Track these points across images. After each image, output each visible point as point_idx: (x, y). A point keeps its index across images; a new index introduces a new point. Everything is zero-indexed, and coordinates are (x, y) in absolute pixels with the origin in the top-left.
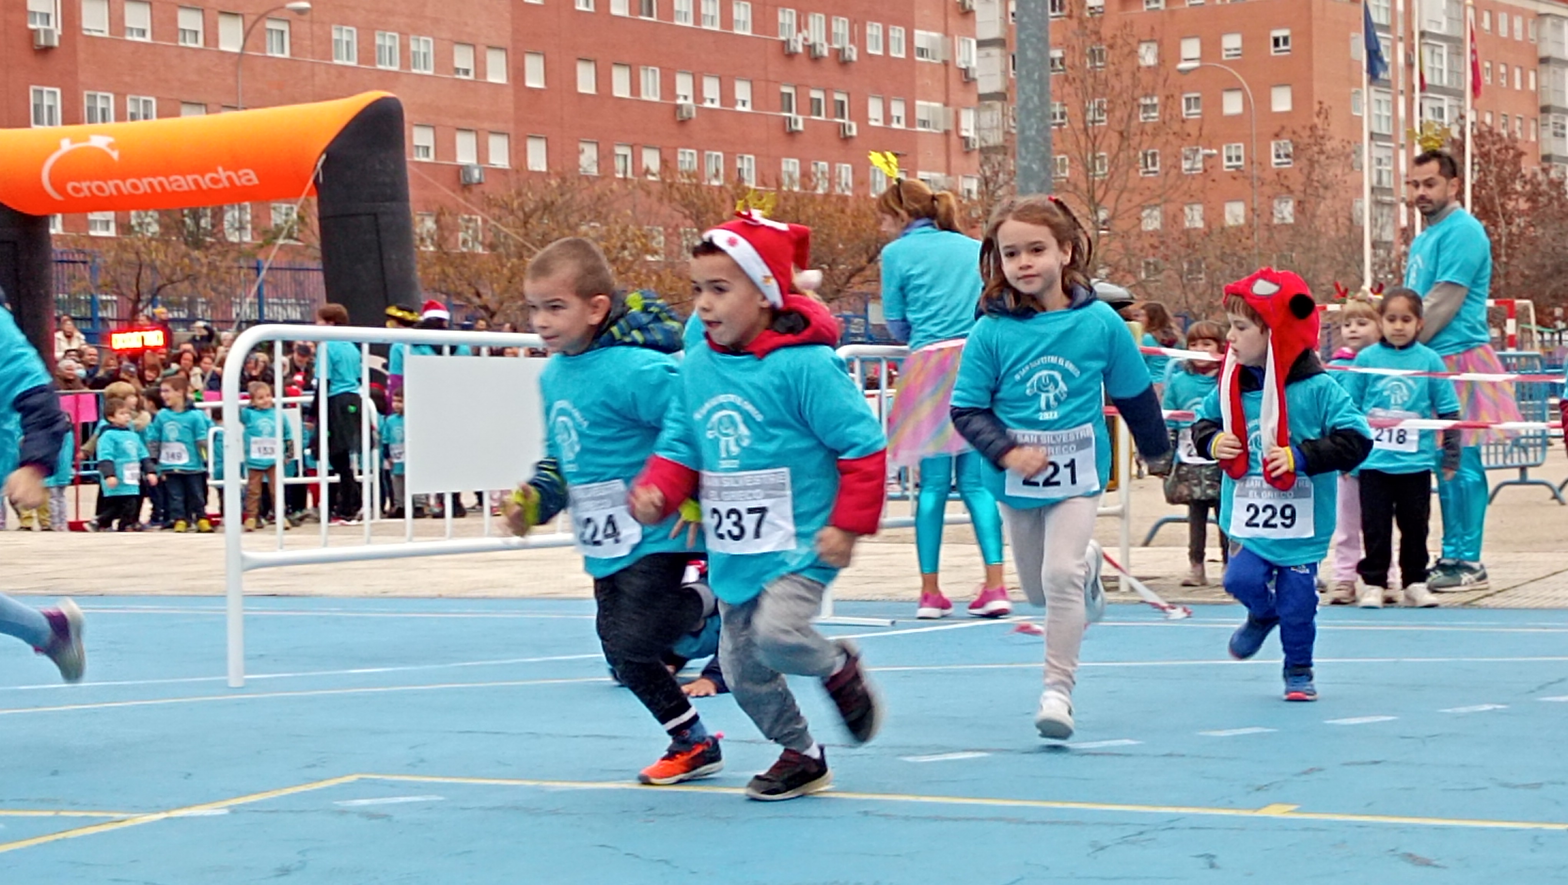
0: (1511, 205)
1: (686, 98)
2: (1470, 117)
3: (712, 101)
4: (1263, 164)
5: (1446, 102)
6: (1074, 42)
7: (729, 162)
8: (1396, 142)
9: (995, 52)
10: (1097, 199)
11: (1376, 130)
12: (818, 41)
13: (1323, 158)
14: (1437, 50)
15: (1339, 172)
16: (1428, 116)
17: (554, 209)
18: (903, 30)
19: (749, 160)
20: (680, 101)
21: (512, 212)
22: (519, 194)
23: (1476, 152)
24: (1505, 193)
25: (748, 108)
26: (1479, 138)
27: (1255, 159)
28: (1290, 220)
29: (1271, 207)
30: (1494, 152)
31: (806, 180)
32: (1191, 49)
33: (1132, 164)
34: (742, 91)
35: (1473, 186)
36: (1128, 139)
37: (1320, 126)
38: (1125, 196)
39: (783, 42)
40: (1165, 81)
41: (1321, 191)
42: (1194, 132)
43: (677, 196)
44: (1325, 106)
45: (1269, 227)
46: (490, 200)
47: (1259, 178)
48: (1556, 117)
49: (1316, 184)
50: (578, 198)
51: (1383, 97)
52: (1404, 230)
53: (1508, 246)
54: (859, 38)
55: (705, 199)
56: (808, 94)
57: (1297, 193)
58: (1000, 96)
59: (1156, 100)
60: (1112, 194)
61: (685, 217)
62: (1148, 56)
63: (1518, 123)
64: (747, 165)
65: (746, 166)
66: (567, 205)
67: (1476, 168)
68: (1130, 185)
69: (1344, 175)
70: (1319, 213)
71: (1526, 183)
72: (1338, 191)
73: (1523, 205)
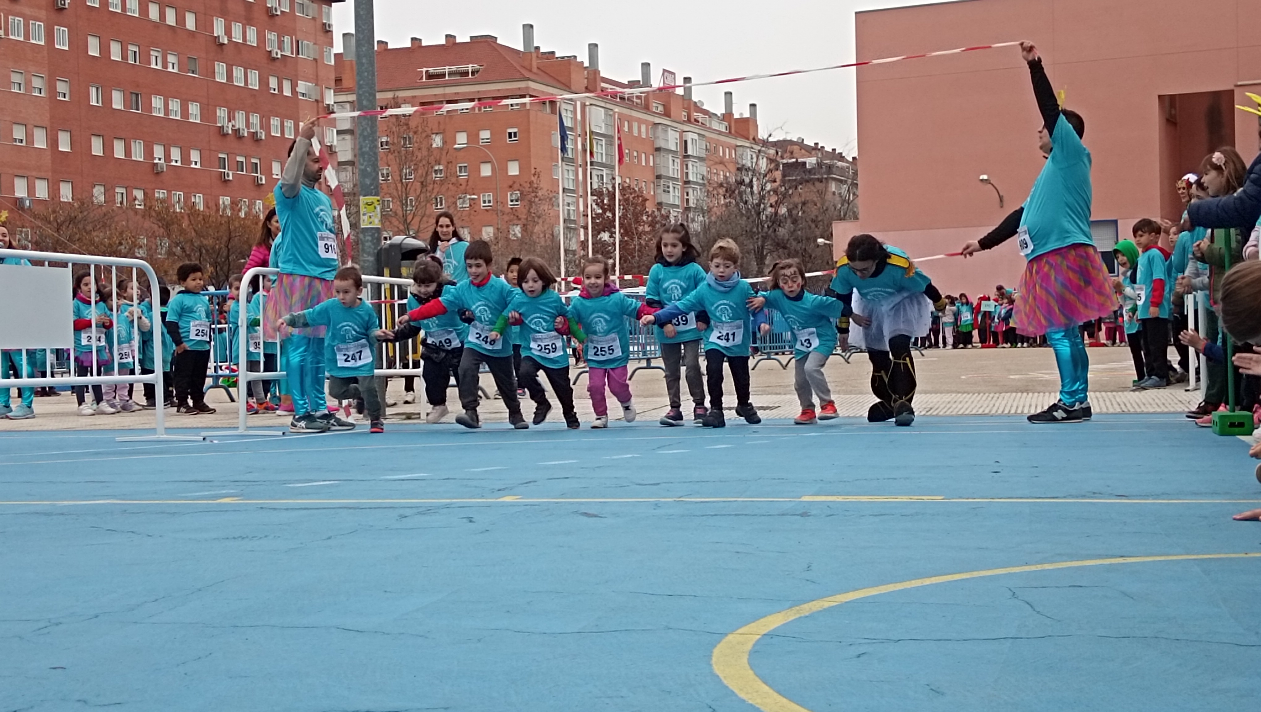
0: (641, 228)
1: (160, 159)
2: (618, 180)
3: (176, 161)
4: (504, 204)
5: (605, 172)
6: (394, 129)
7: (187, 198)
8: (578, 194)
9: (348, 137)
10: (408, 221)
11: (567, 187)
12: (241, 127)
13: (537, 200)
14: (600, 142)
15: (546, 208)
16: (595, 179)
17: (76, 221)
18: (292, 122)
19: (200, 197)
20: (156, 161)
21: (50, 223)
22: (54, 212)
23: (621, 198)
24: (638, 221)
25: (198, 166)
26: (623, 190)
27: (499, 200)
28: (519, 235)
29: (508, 228)
30: (631, 199)
31: (234, 206)
32: (462, 139)
33: (428, 201)
34: (195, 156)
35: (620, 218)
36: (426, 186)
37: (535, 182)
38: (425, 219)
39: (220, 127)
40: (447, 153)
41: (536, 219)
42: (464, 184)
43: (154, 214)
44: (538, 170)
45: (507, 239)
46: (35, 215)
47: (501, 211)
48: (664, 182)
49: (533, 215)
50: (92, 215)
51: (570, 168)
52: (582, 242)
53: (639, 251)
54: (266, 126)
55: (171, 216)
56: (236, 158)
57: (523, 220)
58: (351, 163)
59: (441, 167)
60: (417, 219)
61: (159, 227)
62: (437, 141)
63: (644, 183)
64: (199, 200)
65: (197, 201)
66: (85, 219)
67: (622, 207)
68: (427, 213)
69: (548, 209)
70: (535, 231)
71: (648, 216)
72: (545, 219)
73: (647, 229)
